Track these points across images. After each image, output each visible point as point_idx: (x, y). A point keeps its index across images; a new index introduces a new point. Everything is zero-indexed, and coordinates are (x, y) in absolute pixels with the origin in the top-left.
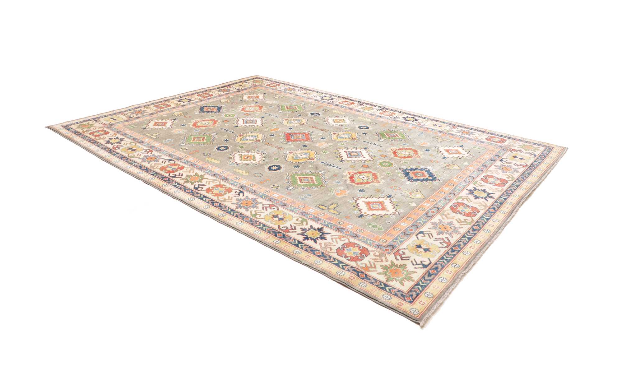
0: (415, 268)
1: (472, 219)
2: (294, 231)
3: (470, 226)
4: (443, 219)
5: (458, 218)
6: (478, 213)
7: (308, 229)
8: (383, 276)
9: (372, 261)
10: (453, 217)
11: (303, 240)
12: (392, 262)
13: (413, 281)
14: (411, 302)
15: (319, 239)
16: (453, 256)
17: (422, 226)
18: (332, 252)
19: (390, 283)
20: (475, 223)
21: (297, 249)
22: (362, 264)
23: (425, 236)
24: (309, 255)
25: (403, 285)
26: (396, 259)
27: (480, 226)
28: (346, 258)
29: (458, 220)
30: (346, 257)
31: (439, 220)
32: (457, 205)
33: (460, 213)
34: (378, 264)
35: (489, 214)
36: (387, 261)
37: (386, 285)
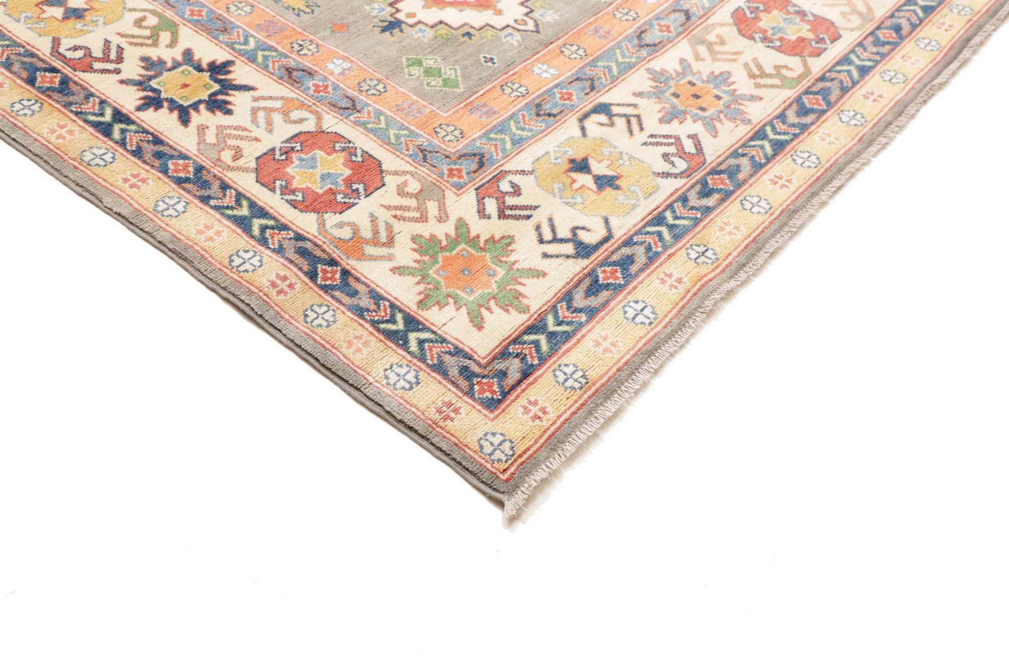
0: (546, 255)
1: (805, 65)
2: (111, 66)
3: (789, 94)
4: (698, 58)
5: (755, 60)
6: (832, 43)
7: (169, 64)
8: (411, 280)
9: (384, 216)
10: (735, 53)
11: (139, 109)
12: (461, 224)
13: (525, 309)
14: (492, 405)
15: (202, 107)
16: (699, 216)
17: (613, 82)
18: (238, 169)
19: (433, 316)
20: (813, 84)
21: (99, 144)
22: (340, 225)
23: (612, 124)
24: (144, 175)
25: (480, 328)
26: (482, 213)
27: (828, 95)
28: (287, 197)
29: (752, 66)
30: (287, 190)
31: (682, 61)
32: (762, 7)
33: (765, 39)
34: (405, 231)
35: (875, 50)
36: (442, 218)
37: (412, 323)
